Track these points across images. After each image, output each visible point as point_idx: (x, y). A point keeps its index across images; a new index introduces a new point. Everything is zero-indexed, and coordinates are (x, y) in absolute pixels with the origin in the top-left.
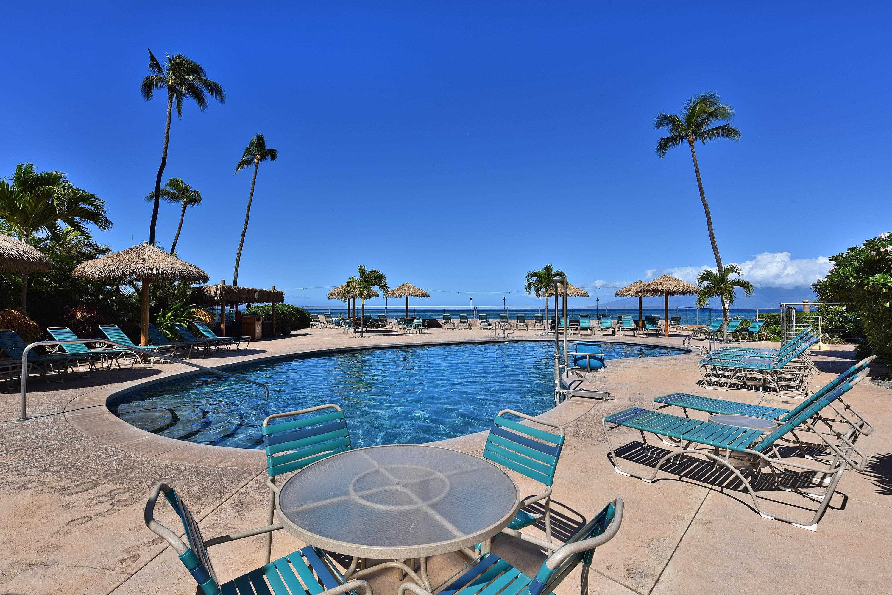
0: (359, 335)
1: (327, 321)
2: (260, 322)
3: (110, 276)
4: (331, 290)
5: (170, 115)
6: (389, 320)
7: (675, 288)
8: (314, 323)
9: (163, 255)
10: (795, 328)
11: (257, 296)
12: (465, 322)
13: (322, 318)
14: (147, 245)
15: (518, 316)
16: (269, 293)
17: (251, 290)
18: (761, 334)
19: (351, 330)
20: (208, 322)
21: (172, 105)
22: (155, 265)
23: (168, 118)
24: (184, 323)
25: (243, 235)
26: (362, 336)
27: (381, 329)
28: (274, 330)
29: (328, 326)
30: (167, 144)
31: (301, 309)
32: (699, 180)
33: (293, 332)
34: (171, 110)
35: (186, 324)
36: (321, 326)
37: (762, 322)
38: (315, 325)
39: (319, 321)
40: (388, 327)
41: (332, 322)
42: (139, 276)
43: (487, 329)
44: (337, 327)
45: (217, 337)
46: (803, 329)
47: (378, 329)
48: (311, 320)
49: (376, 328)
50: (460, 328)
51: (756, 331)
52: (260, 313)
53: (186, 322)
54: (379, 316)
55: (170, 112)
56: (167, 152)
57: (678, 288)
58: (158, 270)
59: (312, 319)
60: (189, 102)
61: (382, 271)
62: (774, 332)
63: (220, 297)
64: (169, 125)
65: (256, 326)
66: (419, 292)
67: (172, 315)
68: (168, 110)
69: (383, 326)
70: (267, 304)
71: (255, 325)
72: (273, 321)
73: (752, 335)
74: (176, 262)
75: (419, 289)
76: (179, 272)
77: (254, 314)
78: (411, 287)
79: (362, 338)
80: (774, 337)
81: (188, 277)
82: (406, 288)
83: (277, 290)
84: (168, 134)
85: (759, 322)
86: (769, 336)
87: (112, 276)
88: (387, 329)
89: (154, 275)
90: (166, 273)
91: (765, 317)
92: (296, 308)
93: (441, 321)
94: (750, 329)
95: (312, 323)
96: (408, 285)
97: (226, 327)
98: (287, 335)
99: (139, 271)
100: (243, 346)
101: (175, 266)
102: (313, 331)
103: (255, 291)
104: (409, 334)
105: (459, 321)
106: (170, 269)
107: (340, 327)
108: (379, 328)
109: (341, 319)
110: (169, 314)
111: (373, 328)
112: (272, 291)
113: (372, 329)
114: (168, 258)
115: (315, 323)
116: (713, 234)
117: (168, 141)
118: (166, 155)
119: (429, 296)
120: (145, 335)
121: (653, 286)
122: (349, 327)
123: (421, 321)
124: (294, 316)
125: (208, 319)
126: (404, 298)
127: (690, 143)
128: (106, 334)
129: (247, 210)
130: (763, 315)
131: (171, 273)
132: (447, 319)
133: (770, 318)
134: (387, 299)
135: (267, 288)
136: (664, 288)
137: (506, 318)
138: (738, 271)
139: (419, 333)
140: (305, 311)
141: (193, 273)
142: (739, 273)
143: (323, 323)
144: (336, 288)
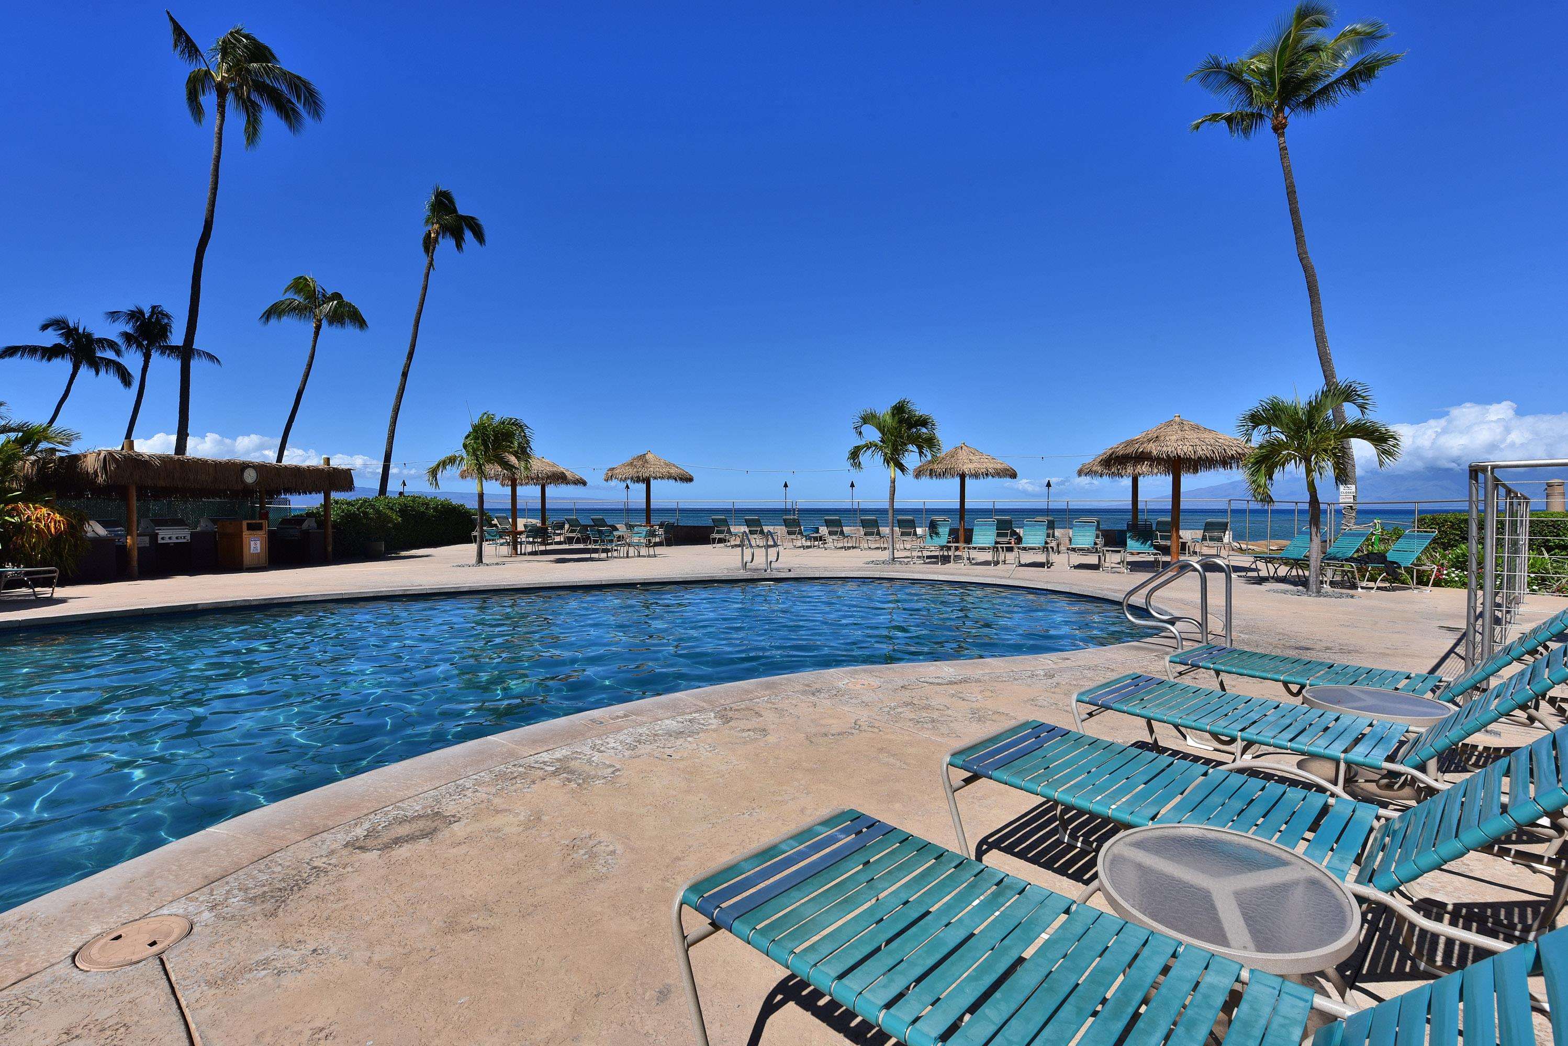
2: (262, 532)
5: (221, 138)
7: (1190, 448)
10: (1525, 555)
11: (250, 476)
18: (1424, 568)
21: (223, 121)
23: (214, 144)
25: (405, 375)
28: (330, 549)
32: (1294, 212)
34: (220, 129)
37: (1426, 538)
46: (1546, 555)
51: (1407, 560)
55: (220, 134)
56: (213, 209)
57: (1199, 449)
60: (269, 117)
62: (1461, 564)
63: (103, 477)
64: (219, 158)
65: (246, 539)
68: (215, 129)
71: (240, 537)
72: (326, 528)
73: (1395, 572)
79: (482, 567)
80: (1460, 577)
83: (335, 465)
85: (1419, 537)
86: (1447, 575)
91: (1438, 524)
94: (1391, 557)
98: (372, 559)
116: (1323, 332)
117: (217, 189)
119: (692, 479)
121: (1137, 446)
124: (390, 520)
127: (1275, 129)
129: (414, 325)
130: (1434, 519)
133: (1452, 527)
134: (627, 487)
136: (1165, 449)
138: (1360, 401)
142: (1362, 407)
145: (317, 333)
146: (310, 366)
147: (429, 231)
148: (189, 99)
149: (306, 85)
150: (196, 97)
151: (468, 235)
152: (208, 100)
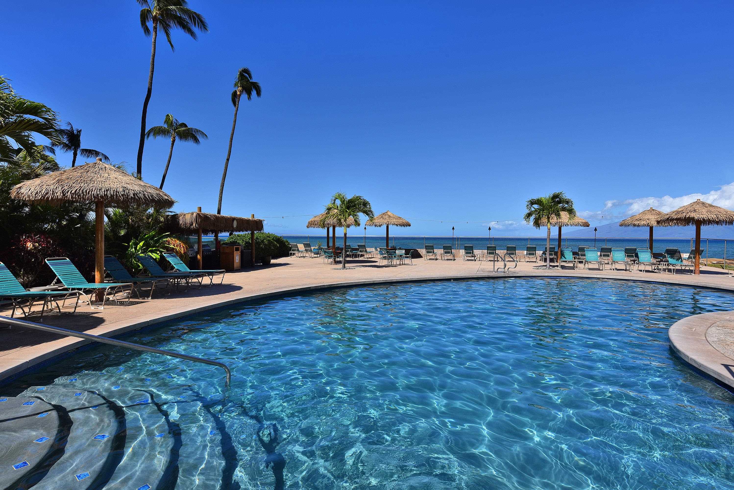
0: (341, 266)
1: (306, 250)
2: (239, 252)
3: (48, 198)
4: (311, 219)
5: (155, 45)
6: (368, 250)
8: (293, 252)
9: (117, 173)
11: (235, 224)
12: (449, 253)
13: (301, 247)
14: (101, 162)
15: (507, 247)
16: (248, 221)
17: (229, 218)
19: (331, 260)
20: (182, 252)
21: (156, 35)
22: (103, 185)
23: (153, 49)
24: (156, 253)
26: (345, 267)
27: (361, 259)
28: (254, 260)
29: (307, 255)
30: (152, 74)
31: (281, 237)
33: (273, 261)
34: (155, 40)
35: (158, 254)
36: (300, 255)
38: (294, 254)
39: (298, 250)
40: (368, 256)
41: (311, 251)
42: (83, 198)
43: (472, 260)
44: (316, 256)
45: (189, 270)
47: (357, 259)
48: (290, 250)
49: (356, 257)
50: (443, 258)
52: (240, 242)
53: (158, 252)
54: (358, 245)
55: (155, 43)
56: (152, 83)
58: (107, 191)
59: (291, 248)
61: (366, 198)
63: (196, 225)
64: (154, 55)
65: (235, 255)
66: (400, 221)
67: (144, 245)
68: (153, 40)
69: (362, 256)
70: (247, 233)
71: (233, 255)
72: (252, 249)
74: (132, 181)
75: (400, 218)
76: (134, 195)
77: (234, 243)
78: (391, 215)
79: (345, 270)
81: (145, 200)
82: (386, 217)
83: (256, 218)
84: (153, 65)
87: (50, 199)
88: (366, 259)
89: (102, 197)
90: (116, 194)
92: (276, 237)
93: (423, 251)
95: (291, 252)
96: (389, 213)
97: (203, 257)
98: (267, 265)
99: (83, 192)
100: (217, 279)
101: (129, 187)
102: (293, 261)
103: (233, 219)
104: (392, 266)
105: (442, 251)
106: (121, 190)
107: (318, 256)
108: (359, 257)
109: (320, 249)
110: (141, 244)
111: (353, 257)
112: (251, 218)
113: (351, 259)
114: (122, 177)
115: (295, 252)
117: (153, 71)
118: (151, 86)
119: (410, 225)
120: (100, 271)
122: (330, 257)
123: (404, 251)
124: (275, 246)
125: (182, 249)
126: (385, 227)
128: (53, 269)
131: (122, 195)
132: (430, 249)
135: (246, 216)
137: (494, 249)
139: (403, 264)
140: (285, 240)
141: (152, 196)
143: (302, 252)
144: (315, 217)
145: (173, 144)
146: (169, 161)
147: (236, 91)
148: (142, 24)
149: (199, 16)
150: (145, 23)
151: (254, 93)
152: (150, 24)
